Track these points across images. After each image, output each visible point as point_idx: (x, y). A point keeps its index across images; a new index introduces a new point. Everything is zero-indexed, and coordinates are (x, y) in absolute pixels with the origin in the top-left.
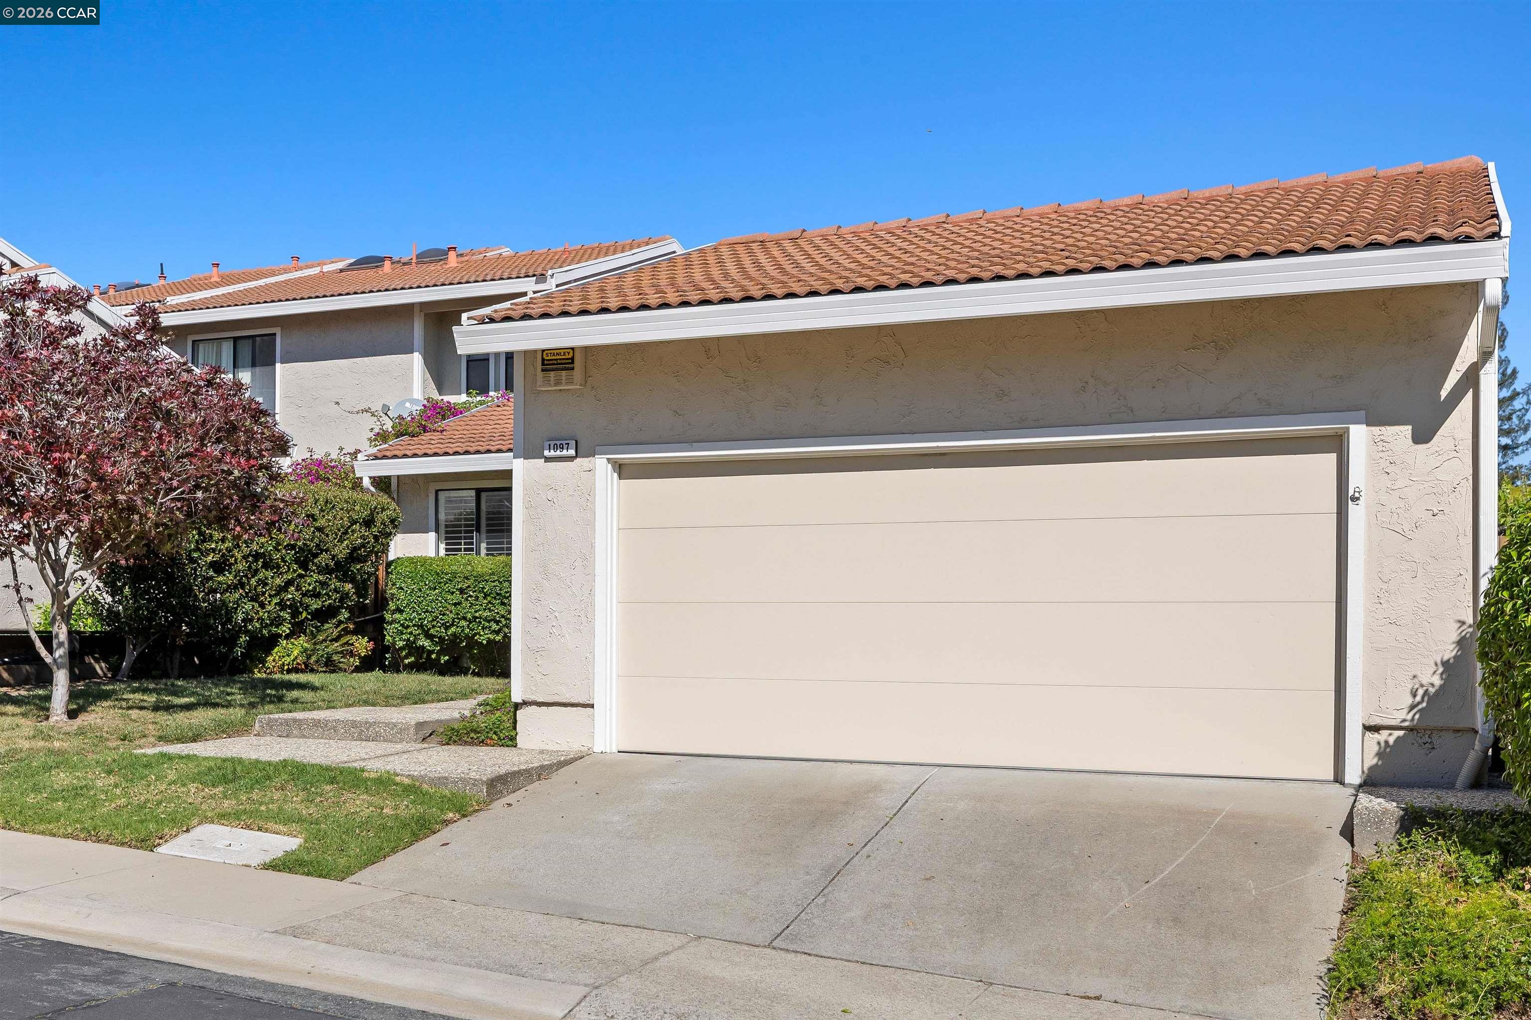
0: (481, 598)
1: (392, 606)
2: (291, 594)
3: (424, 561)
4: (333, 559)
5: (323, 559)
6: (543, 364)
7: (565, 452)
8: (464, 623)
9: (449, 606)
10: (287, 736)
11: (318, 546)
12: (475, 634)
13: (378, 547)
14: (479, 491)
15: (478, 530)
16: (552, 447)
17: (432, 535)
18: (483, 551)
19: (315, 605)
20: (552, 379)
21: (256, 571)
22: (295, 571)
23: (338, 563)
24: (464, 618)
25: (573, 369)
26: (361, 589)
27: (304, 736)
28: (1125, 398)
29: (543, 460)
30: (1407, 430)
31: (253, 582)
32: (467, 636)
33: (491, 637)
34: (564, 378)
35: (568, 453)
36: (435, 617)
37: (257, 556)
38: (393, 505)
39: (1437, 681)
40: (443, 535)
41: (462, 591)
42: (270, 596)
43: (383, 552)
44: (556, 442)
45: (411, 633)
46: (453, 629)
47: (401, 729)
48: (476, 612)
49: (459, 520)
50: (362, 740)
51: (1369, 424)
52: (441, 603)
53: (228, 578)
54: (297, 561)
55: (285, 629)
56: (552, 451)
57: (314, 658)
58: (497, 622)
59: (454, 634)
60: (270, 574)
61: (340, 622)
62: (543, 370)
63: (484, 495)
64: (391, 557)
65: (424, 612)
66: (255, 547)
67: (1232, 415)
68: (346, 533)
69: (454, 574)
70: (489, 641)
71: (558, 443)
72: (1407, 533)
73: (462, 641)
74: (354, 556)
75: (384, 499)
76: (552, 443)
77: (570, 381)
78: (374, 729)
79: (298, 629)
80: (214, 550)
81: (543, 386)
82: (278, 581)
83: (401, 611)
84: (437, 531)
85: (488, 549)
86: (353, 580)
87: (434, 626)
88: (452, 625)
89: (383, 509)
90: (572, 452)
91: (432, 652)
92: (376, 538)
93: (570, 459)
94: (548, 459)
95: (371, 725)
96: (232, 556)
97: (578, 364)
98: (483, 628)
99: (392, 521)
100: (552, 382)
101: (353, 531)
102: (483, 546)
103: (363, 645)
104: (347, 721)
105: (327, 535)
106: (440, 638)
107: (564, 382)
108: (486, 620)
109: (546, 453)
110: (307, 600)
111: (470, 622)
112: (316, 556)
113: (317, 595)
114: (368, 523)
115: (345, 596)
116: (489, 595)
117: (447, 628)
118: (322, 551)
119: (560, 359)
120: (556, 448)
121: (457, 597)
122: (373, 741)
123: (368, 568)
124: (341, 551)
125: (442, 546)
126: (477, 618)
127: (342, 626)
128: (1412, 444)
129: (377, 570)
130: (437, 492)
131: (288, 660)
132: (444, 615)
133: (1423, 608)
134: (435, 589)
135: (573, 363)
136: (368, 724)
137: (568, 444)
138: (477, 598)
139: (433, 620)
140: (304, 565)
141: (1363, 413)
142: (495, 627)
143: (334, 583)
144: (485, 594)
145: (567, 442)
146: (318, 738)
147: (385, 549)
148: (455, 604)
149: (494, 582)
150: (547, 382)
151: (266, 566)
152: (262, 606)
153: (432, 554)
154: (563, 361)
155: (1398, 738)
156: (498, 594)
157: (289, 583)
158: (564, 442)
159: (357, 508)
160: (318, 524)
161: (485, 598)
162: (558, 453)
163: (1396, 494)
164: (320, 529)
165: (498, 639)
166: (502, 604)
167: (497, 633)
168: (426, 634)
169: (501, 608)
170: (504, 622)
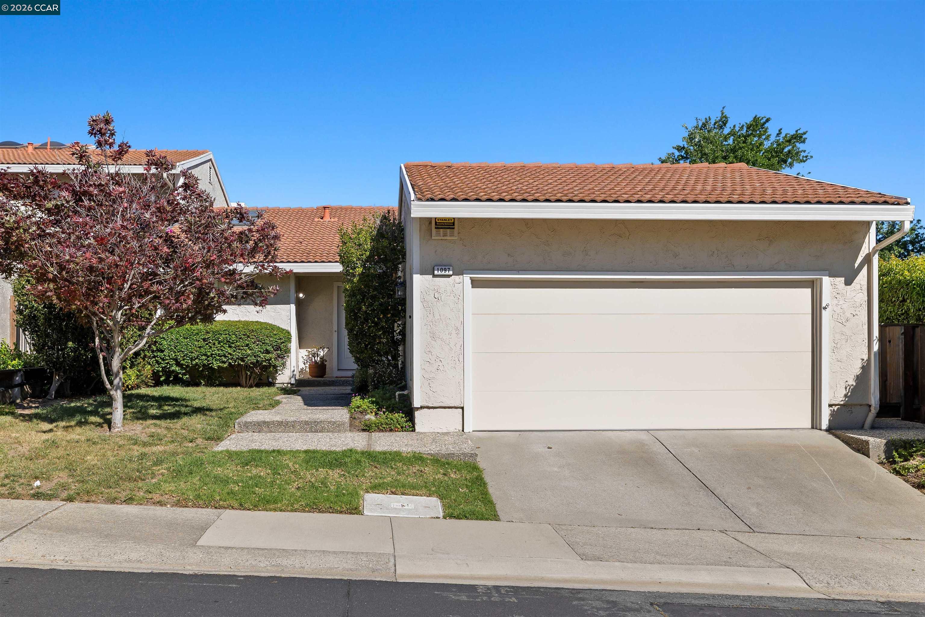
0: (216, 344)
6: (436, 224)
7: (447, 273)
8: (204, 357)
9: (196, 348)
10: (259, 432)
12: (210, 364)
16: (439, 269)
20: (441, 233)
24: (205, 355)
25: (454, 228)
27: (271, 432)
28: (730, 260)
29: (431, 276)
30: (843, 279)
32: (204, 365)
33: (221, 365)
34: (448, 233)
35: (449, 273)
36: (186, 354)
39: (854, 384)
41: (204, 340)
44: (442, 267)
45: (168, 363)
46: (197, 361)
47: (339, 425)
48: (213, 351)
50: (312, 432)
51: (830, 276)
52: (191, 346)
56: (439, 271)
58: (226, 357)
59: (196, 364)
62: (436, 228)
65: (179, 352)
67: (776, 270)
70: (219, 367)
71: (443, 267)
72: (844, 323)
73: (199, 368)
76: (440, 268)
77: (452, 235)
78: (321, 425)
81: (436, 236)
87: (184, 360)
88: (197, 358)
90: (451, 273)
91: (180, 373)
93: (449, 276)
94: (434, 276)
95: (318, 423)
97: (456, 226)
98: (216, 360)
100: (442, 235)
104: (302, 421)
106: (186, 366)
107: (448, 235)
108: (219, 355)
109: (436, 272)
111: (208, 357)
116: (221, 342)
117: (192, 360)
119: (446, 223)
120: (442, 270)
121: (202, 343)
122: (320, 432)
126: (214, 354)
128: (844, 286)
132: (192, 353)
133: (850, 354)
134: (187, 338)
135: (454, 225)
136: (316, 423)
137: (449, 268)
138: (214, 344)
139: (184, 356)
141: (827, 272)
142: (224, 359)
144: (219, 341)
145: (449, 267)
146: (281, 432)
148: (200, 347)
149: (226, 334)
150: (438, 234)
154: (449, 224)
155: (838, 408)
156: (228, 342)
158: (447, 267)
161: (219, 344)
162: (443, 273)
163: (839, 307)
165: (225, 366)
166: (230, 347)
167: (224, 362)
168: (178, 364)
169: (229, 349)
170: (230, 357)
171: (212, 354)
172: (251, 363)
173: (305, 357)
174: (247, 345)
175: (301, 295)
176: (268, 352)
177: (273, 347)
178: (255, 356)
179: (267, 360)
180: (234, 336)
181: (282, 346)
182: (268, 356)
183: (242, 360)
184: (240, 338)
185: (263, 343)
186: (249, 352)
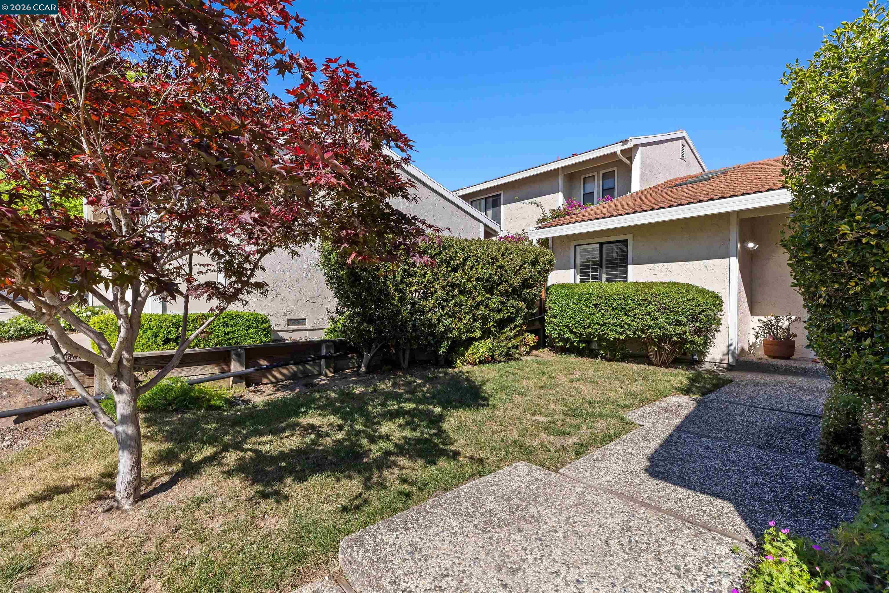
0: (610, 311)
1: (549, 313)
2: (481, 311)
3: (568, 286)
4: (510, 287)
5: (504, 286)
8: (597, 326)
9: (586, 316)
11: (499, 278)
12: (605, 334)
13: (541, 278)
14: (601, 244)
15: (601, 266)
17: (572, 271)
18: (604, 279)
19: (498, 316)
21: (453, 297)
22: (483, 295)
23: (514, 290)
24: (597, 323)
26: (530, 304)
31: (451, 304)
32: (599, 335)
33: (617, 336)
36: (577, 322)
37: (453, 286)
38: (550, 252)
40: (579, 271)
41: (596, 306)
42: (465, 313)
43: (544, 281)
45: (561, 330)
46: (590, 330)
48: (606, 319)
49: (589, 262)
52: (581, 313)
53: (431, 302)
54: (485, 289)
55: (478, 334)
57: (497, 352)
58: (622, 327)
59: (590, 333)
60: (464, 298)
61: (516, 326)
63: (605, 247)
64: (549, 284)
66: (450, 280)
68: (519, 269)
69: (591, 295)
70: (615, 338)
73: (594, 337)
74: (525, 284)
75: (544, 249)
79: (486, 334)
80: (417, 283)
82: (470, 302)
83: (555, 317)
84: (575, 268)
85: (607, 278)
86: (524, 300)
87: (576, 327)
88: (590, 326)
89: (544, 255)
91: (575, 341)
92: (539, 273)
96: (433, 286)
98: (611, 330)
99: (550, 262)
101: (524, 268)
102: (604, 276)
103: (531, 339)
105: (506, 271)
106: (580, 334)
108: (614, 324)
110: (492, 314)
111: (602, 326)
112: (499, 285)
113: (499, 311)
114: (534, 263)
115: (519, 310)
116: (616, 309)
117: (585, 329)
118: (502, 281)
121: (593, 310)
123: (534, 291)
124: (516, 281)
125: (578, 277)
126: (608, 323)
127: (517, 329)
129: (540, 292)
130: (575, 246)
131: (478, 355)
132: (584, 320)
138: (607, 311)
139: (576, 324)
140: (490, 291)
142: (620, 330)
143: (511, 302)
144: (613, 308)
147: (546, 280)
148: (591, 314)
151: (461, 292)
152: (460, 320)
153: (572, 282)
156: (623, 308)
157: (479, 304)
159: (527, 253)
160: (499, 264)
161: (613, 310)
164: (501, 267)
165: (621, 337)
166: (626, 315)
167: (621, 334)
168: (571, 332)
169: (625, 317)
170: (627, 327)
171: (606, 323)
172: (656, 337)
173: (757, 329)
174: (649, 313)
175: (751, 245)
176: (678, 323)
177: (686, 317)
178: (660, 329)
179: (679, 334)
180: (630, 302)
181: (702, 317)
182: (680, 329)
183: (643, 331)
184: (640, 304)
185: (671, 312)
186: (650, 322)
